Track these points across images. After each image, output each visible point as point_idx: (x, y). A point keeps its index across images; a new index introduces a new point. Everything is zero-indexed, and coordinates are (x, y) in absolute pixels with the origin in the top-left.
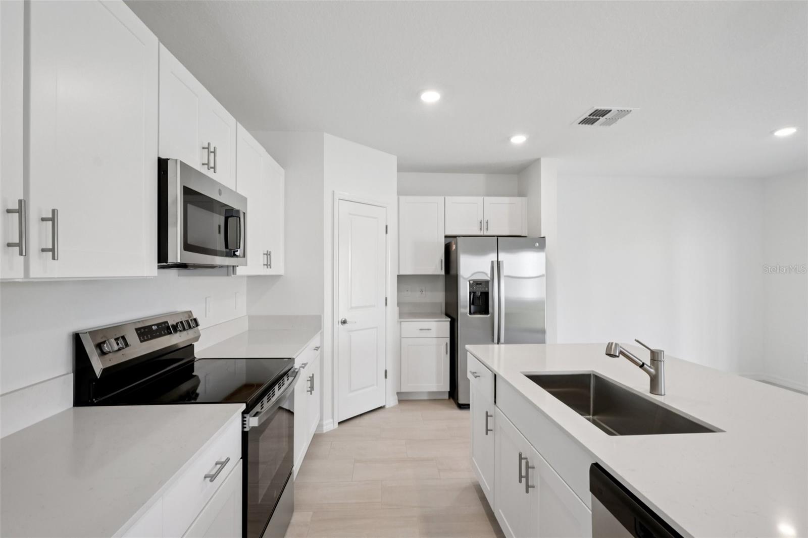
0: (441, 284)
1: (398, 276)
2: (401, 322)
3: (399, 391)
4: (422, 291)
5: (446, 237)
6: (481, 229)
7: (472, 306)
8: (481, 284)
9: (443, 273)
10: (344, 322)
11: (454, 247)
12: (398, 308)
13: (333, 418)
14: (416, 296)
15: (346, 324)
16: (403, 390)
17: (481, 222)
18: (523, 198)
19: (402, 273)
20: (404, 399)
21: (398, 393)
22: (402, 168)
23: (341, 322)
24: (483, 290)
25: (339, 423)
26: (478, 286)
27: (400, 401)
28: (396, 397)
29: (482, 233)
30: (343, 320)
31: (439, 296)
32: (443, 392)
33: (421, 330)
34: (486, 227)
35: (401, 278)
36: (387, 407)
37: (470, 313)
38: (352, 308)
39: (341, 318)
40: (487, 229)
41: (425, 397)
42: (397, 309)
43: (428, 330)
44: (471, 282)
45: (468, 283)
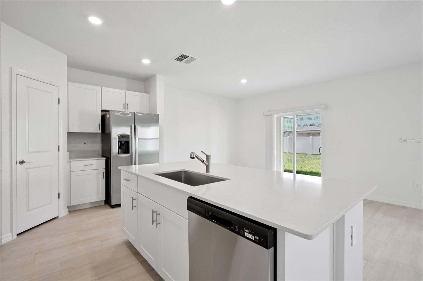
0: (99, 139)
1: (68, 133)
2: (70, 162)
3: (69, 205)
4: (85, 143)
5: (102, 111)
6: (124, 108)
7: (120, 150)
8: (125, 137)
9: (100, 132)
10: (22, 162)
11: (108, 116)
12: (68, 153)
13: (12, 232)
14: (81, 146)
15: (24, 164)
16: (73, 204)
17: (124, 104)
18: (147, 94)
19: (70, 131)
20: (72, 210)
21: (68, 207)
22: (70, 65)
23: (20, 163)
24: (126, 140)
25: (18, 235)
26: (123, 138)
27: (70, 212)
28: (67, 209)
29: (124, 110)
30: (21, 161)
31: (97, 146)
32: (101, 201)
33: (85, 165)
34: (127, 107)
35: (70, 134)
36: (60, 217)
37: (118, 153)
38: (29, 152)
39: (19, 159)
40: (128, 108)
41: (89, 206)
42: (67, 154)
43: (91, 165)
44: (119, 136)
45: (117, 136)
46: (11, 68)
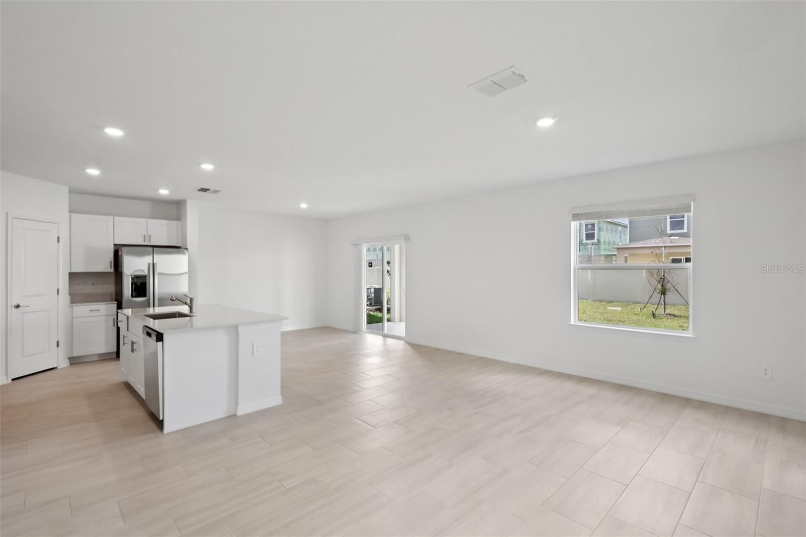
0: (112, 279)
1: (70, 273)
2: (72, 307)
3: (71, 356)
4: (93, 284)
5: (115, 245)
6: (144, 241)
7: (134, 293)
8: (140, 278)
9: (112, 270)
10: (18, 306)
11: (120, 253)
12: (70, 297)
13: (7, 375)
14: (87, 288)
15: (20, 308)
16: (74, 355)
18: (178, 222)
19: (73, 271)
20: (74, 361)
21: (69, 358)
22: (73, 192)
23: (15, 307)
24: (142, 281)
25: (13, 380)
26: (138, 279)
27: (71, 364)
28: (68, 361)
29: (145, 244)
30: (16, 305)
31: (111, 288)
32: (111, 353)
33: (91, 311)
34: (148, 240)
35: (72, 276)
36: (59, 367)
37: (132, 296)
38: (25, 296)
39: (15, 303)
40: (150, 241)
41: (95, 359)
42: (68, 298)
43: (98, 310)
44: (133, 276)
45: (130, 277)
46: (7, 213)
